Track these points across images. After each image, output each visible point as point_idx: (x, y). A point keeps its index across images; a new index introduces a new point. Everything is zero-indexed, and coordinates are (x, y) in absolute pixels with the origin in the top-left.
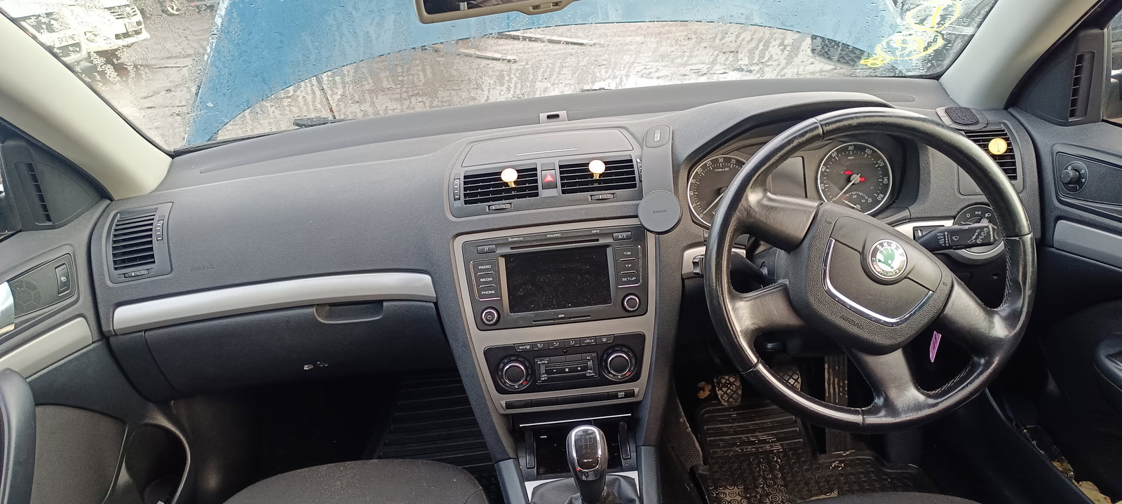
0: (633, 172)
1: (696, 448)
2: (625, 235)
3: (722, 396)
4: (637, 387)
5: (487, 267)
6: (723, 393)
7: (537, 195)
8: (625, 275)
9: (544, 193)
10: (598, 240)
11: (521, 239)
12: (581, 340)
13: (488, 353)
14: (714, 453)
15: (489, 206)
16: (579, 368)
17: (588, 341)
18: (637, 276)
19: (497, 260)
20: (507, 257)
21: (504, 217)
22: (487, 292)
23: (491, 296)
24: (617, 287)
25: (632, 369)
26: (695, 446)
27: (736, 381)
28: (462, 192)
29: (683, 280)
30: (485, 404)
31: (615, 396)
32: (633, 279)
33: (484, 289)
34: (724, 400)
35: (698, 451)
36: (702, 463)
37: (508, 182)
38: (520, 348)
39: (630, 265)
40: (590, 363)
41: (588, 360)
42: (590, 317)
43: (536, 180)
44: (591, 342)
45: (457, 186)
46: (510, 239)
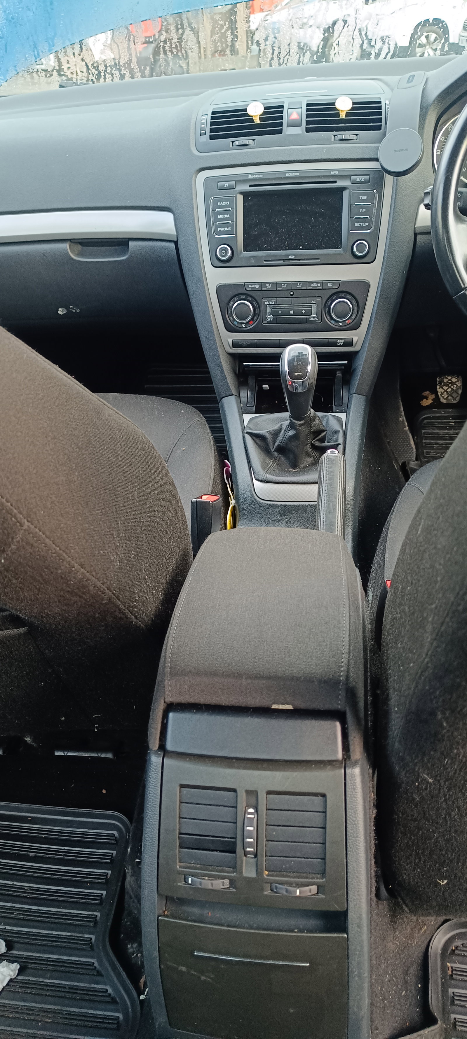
0: (380, 114)
1: (411, 445)
2: (363, 178)
3: (442, 394)
4: (355, 336)
5: (226, 203)
6: (443, 391)
7: (280, 132)
8: (358, 220)
9: (287, 131)
10: (335, 182)
11: (261, 176)
12: (307, 283)
13: (220, 290)
14: (427, 453)
15: (233, 142)
16: (303, 312)
17: (315, 284)
18: (370, 222)
19: (236, 197)
20: (246, 195)
21: (246, 153)
22: (223, 229)
23: (227, 233)
24: (348, 232)
25: (353, 317)
26: (410, 443)
27: (458, 381)
28: (209, 127)
29: (416, 235)
30: (214, 339)
31: (334, 344)
32: (366, 224)
33: (221, 226)
34: (443, 397)
35: (412, 448)
36: (414, 459)
37: (254, 118)
38: (250, 286)
39: (364, 210)
40: (314, 308)
41: (313, 303)
42: (319, 260)
43: (281, 118)
44: (318, 286)
45: (204, 121)
46: (250, 177)
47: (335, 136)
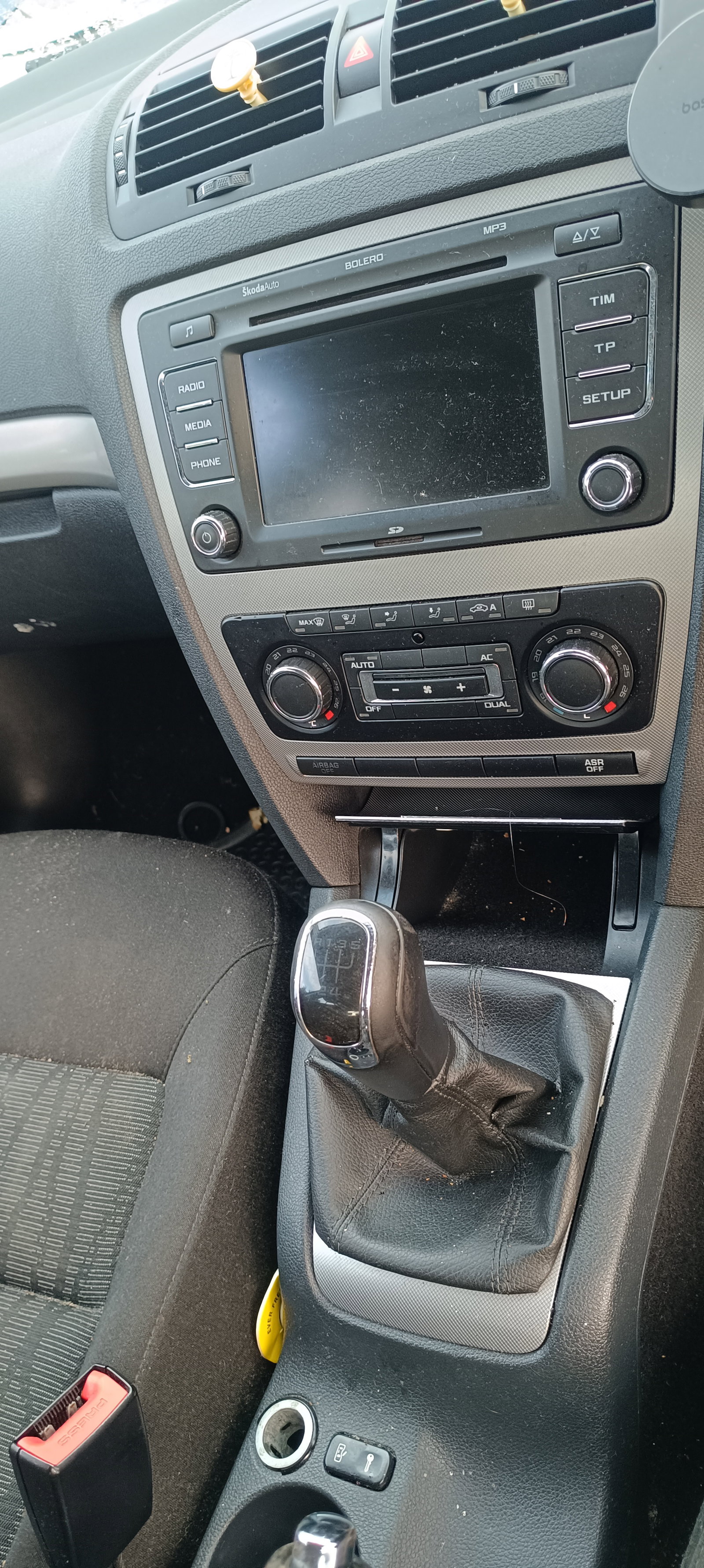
2: (594, 227)
4: (641, 746)
5: (198, 384)
7: (318, 121)
8: (592, 385)
9: (339, 112)
10: (502, 261)
12: (456, 604)
13: (237, 634)
15: (196, 187)
16: (461, 687)
17: (479, 608)
18: (636, 382)
19: (221, 360)
20: (246, 349)
21: (230, 216)
22: (202, 463)
23: (213, 473)
24: (565, 429)
25: (623, 695)
28: (134, 153)
31: (575, 766)
32: (621, 394)
33: (196, 453)
37: (242, 96)
38: (301, 623)
39: (610, 345)
40: (493, 673)
41: (485, 662)
42: (481, 534)
43: (318, 71)
44: (489, 612)
45: (121, 138)
46: (248, 292)
47: (488, 90)
